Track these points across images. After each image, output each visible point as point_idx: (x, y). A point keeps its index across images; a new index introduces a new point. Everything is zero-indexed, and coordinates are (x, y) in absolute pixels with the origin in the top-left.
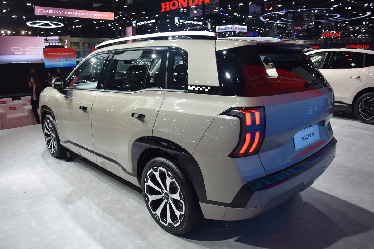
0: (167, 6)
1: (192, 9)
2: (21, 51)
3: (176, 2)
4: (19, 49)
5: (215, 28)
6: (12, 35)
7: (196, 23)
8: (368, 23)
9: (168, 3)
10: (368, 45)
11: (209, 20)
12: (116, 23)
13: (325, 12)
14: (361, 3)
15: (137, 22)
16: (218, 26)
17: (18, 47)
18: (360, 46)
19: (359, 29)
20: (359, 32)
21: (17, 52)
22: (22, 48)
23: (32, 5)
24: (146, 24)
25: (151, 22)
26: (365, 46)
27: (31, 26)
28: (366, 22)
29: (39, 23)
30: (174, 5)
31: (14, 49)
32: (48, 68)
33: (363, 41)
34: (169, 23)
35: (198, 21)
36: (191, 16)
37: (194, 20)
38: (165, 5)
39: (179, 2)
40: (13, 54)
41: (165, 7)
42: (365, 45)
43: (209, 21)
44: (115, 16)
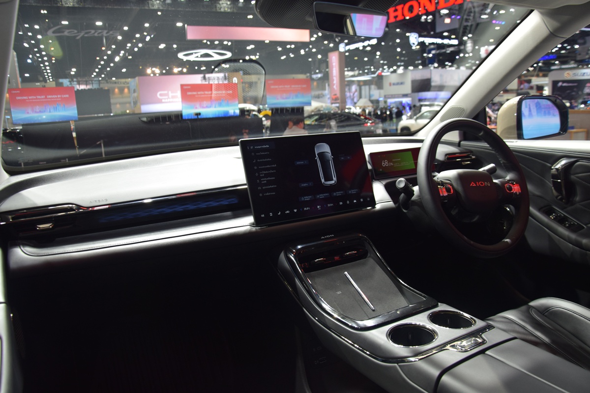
0: (399, 13)
1: (441, 16)
2: (170, 97)
3: (415, 4)
4: (167, 95)
5: (479, 50)
6: (161, 74)
7: (446, 41)
9: (399, 7)
11: (470, 36)
12: (312, 48)
15: (347, 44)
16: (484, 46)
17: (166, 92)
21: (165, 99)
22: (172, 93)
23: (184, 26)
24: (361, 48)
25: (370, 44)
27: (185, 59)
29: (195, 53)
30: (411, 9)
31: (161, 95)
32: (188, 120)
34: (399, 45)
35: (449, 38)
36: (438, 30)
37: (443, 38)
38: (396, 10)
39: (419, 3)
40: (159, 101)
41: (396, 14)
43: (469, 38)
44: (311, 36)
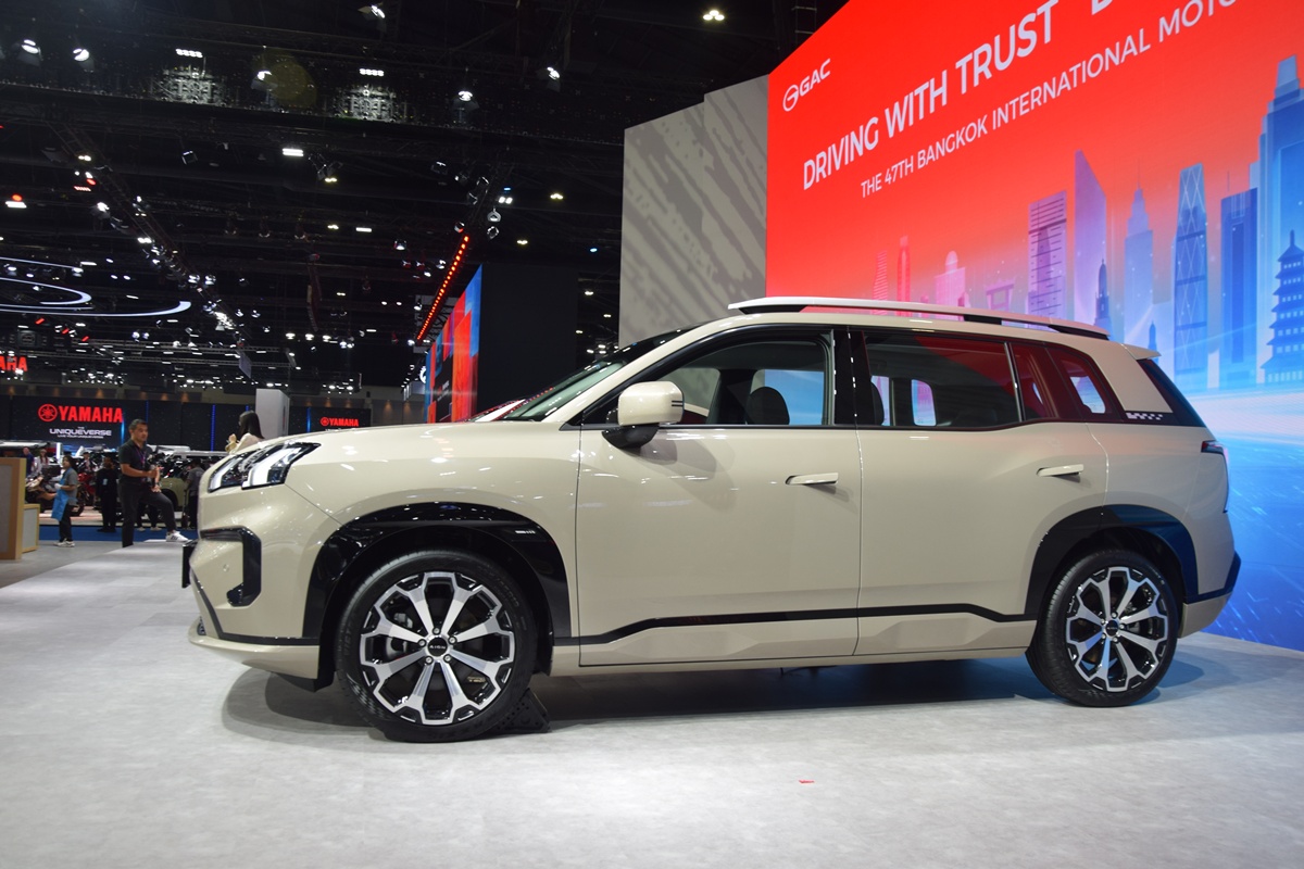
8: (147, 335)
10: (118, 410)
13: (30, 276)
14: (182, 272)
18: (92, 411)
19: (108, 355)
20: (103, 365)
26: (108, 412)
28: (141, 333)
33: (100, 395)
42: (111, 409)
